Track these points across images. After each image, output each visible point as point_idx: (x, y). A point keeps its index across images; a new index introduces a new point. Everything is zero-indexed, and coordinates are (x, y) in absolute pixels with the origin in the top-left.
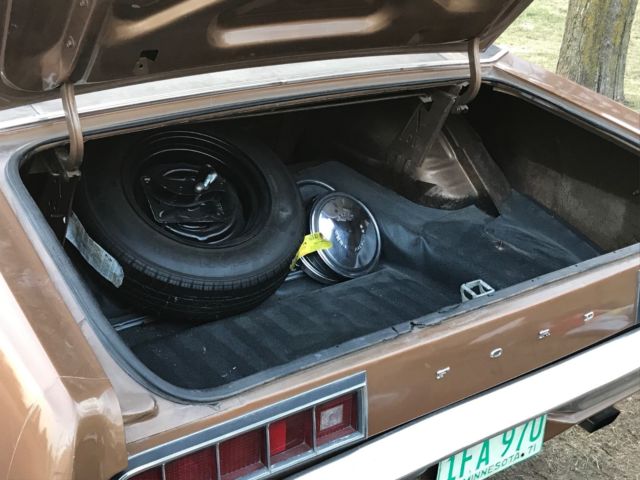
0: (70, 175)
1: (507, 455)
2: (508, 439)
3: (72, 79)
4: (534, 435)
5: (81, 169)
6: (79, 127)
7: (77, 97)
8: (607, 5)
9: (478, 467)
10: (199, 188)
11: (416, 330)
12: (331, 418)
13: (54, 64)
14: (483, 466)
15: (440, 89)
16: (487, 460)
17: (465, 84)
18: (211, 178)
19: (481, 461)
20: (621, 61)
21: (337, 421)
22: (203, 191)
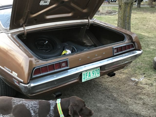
0: (25, 38)
1: (94, 76)
2: (93, 73)
3: (24, 23)
4: (98, 73)
5: (26, 37)
6: (26, 31)
7: (25, 27)
8: (125, 14)
9: (89, 77)
10: (45, 43)
11: (76, 54)
12: (63, 65)
13: (22, 21)
14: (90, 77)
15: (84, 25)
16: (90, 76)
17: (88, 24)
18: (47, 42)
19: (89, 76)
20: (129, 25)
21: (65, 65)
22: (45, 44)
